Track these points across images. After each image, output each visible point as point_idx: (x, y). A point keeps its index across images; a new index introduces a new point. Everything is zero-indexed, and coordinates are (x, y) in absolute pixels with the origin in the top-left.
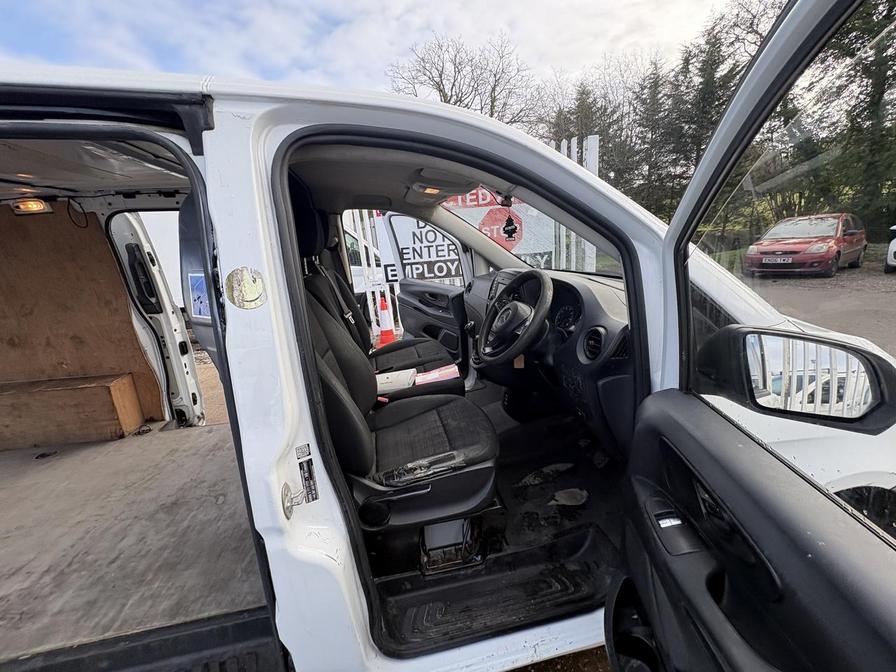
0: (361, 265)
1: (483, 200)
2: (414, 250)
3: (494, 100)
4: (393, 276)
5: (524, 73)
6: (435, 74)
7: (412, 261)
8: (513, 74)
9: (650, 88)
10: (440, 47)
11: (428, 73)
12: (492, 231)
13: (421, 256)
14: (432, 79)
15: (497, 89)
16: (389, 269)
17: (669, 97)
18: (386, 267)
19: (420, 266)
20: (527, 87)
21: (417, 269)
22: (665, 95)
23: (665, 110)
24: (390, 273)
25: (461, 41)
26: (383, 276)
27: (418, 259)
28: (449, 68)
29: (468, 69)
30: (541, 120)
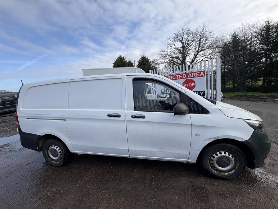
0: (151, 94)
1: (184, 77)
2: (165, 90)
3: (200, 43)
4: (159, 97)
5: (211, 33)
6: (181, 38)
7: (164, 93)
8: (207, 34)
9: (266, 30)
10: (183, 31)
11: (178, 39)
12: (186, 85)
13: (166, 92)
14: (179, 40)
15: (201, 40)
16: (158, 95)
17: (275, 32)
18: (157, 94)
19: (166, 94)
20: (212, 37)
21: (165, 95)
22: (273, 32)
23: (274, 37)
24: (158, 96)
25: (189, 28)
26: (156, 97)
27: (166, 93)
28: (185, 36)
29: (192, 35)
30: (217, 47)
